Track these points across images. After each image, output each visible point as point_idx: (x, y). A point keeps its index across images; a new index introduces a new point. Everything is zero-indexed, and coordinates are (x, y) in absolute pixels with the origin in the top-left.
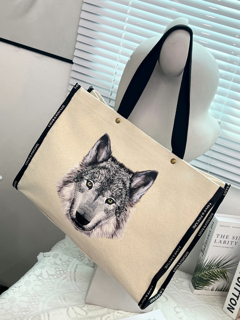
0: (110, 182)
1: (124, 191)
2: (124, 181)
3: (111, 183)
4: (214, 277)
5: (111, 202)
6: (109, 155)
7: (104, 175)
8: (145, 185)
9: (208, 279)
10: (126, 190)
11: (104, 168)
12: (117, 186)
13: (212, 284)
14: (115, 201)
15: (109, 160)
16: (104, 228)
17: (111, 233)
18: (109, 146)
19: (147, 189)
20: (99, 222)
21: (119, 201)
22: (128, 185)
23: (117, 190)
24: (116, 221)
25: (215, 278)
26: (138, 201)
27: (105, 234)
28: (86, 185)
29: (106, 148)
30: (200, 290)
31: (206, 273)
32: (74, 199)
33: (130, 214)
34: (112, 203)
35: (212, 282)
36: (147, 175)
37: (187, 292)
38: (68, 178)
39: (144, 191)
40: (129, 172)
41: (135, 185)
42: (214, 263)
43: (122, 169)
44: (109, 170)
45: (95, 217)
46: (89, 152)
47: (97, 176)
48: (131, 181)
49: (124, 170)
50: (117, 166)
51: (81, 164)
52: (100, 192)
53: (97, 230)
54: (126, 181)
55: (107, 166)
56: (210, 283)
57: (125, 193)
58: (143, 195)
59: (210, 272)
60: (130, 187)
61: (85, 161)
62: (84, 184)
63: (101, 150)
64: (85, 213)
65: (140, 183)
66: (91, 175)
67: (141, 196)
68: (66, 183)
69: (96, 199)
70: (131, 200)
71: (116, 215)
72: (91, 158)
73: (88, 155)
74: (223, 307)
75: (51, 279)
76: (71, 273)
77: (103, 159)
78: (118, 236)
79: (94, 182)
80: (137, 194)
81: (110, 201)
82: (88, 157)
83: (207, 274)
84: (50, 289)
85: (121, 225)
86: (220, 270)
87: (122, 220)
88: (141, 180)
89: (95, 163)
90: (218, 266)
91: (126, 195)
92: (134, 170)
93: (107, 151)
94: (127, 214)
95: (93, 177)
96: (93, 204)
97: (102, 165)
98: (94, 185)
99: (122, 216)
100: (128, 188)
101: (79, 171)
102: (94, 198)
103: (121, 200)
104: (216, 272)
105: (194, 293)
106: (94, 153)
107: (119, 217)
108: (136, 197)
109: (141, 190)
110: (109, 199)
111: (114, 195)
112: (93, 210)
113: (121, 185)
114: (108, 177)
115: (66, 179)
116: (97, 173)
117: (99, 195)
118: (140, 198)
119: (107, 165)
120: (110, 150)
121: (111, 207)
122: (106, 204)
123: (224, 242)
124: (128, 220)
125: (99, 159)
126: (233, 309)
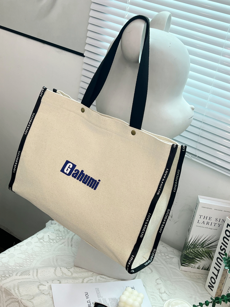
4: (199, 256)
9: (194, 257)
13: (198, 263)
25: (201, 257)
30: (186, 267)
31: (191, 251)
35: (198, 260)
37: (174, 267)
42: (199, 242)
56: (195, 261)
59: (195, 251)
74: (205, 285)
75: (51, 242)
76: (68, 238)
83: (192, 253)
84: (47, 250)
86: (205, 250)
90: (202, 245)
104: (201, 252)
105: (180, 269)
123: (208, 223)
126: (213, 287)
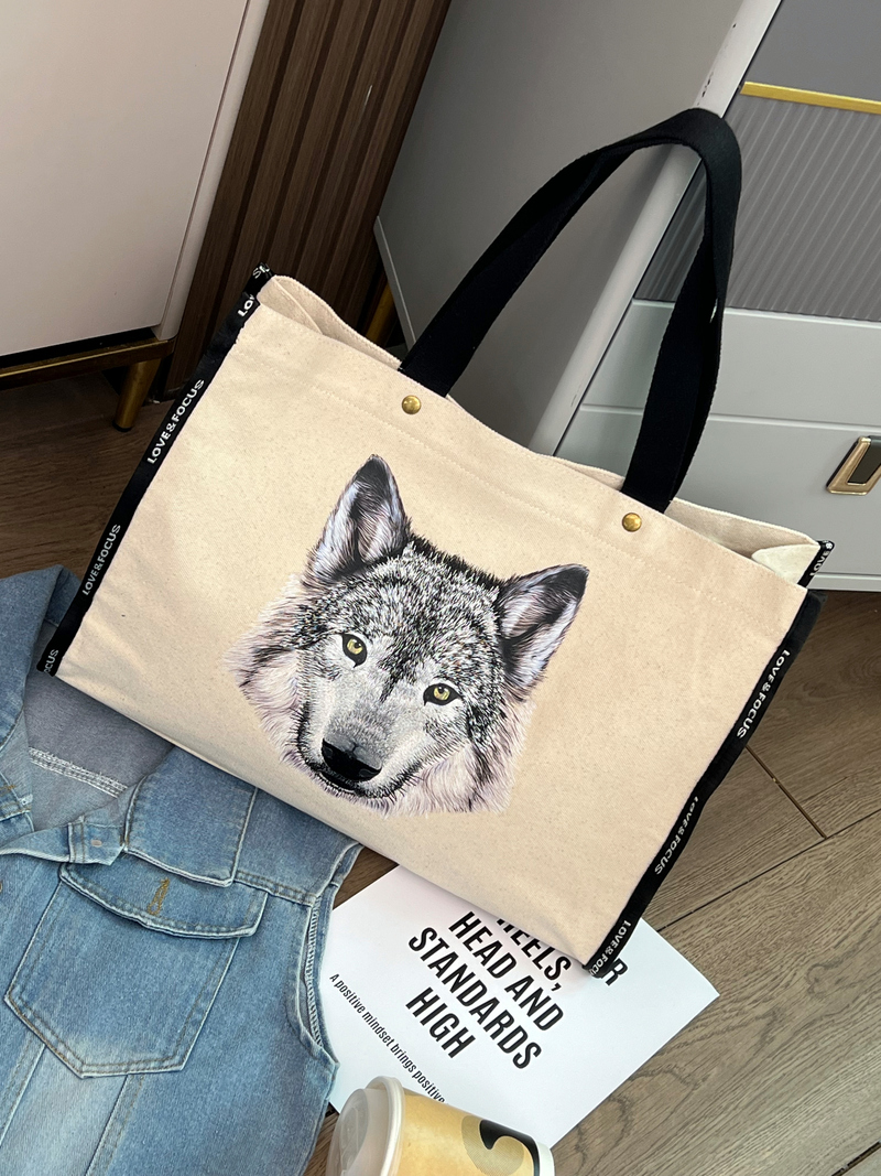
0: (425, 625)
1: (483, 653)
2: (473, 617)
3: (428, 630)
5: (444, 697)
6: (403, 532)
7: (401, 607)
8: (551, 617)
10: (489, 649)
11: (394, 580)
12: (455, 639)
14: (458, 691)
15: (406, 551)
16: (434, 784)
17: (463, 796)
18: (395, 500)
19: (563, 633)
20: (416, 767)
21: (474, 689)
22: (491, 629)
23: (455, 651)
24: (473, 759)
26: (537, 679)
27: (443, 800)
28: (343, 654)
29: (385, 508)
32: (307, 706)
33: (519, 726)
34: (450, 699)
36: (552, 585)
38: (270, 637)
39: (553, 640)
40: (487, 582)
41: (518, 627)
43: (460, 578)
44: (414, 587)
45: (397, 755)
46: (325, 530)
47: (373, 611)
48: (499, 610)
49: (468, 576)
50: (439, 566)
51: (304, 579)
52: (400, 667)
53: (412, 792)
54: (480, 615)
55: (403, 573)
57: (486, 657)
58: (551, 654)
60: (500, 636)
61: (317, 566)
62: (333, 649)
63: (367, 519)
64: (356, 746)
65: (531, 614)
66: (351, 613)
67: (546, 660)
68: (265, 655)
69: (386, 694)
70: (514, 677)
71: (470, 736)
72: (337, 553)
73: (322, 540)
77: (384, 551)
78: (489, 801)
79: (367, 636)
80: (529, 655)
81: (441, 692)
82: (325, 550)
85: (494, 767)
87: (495, 750)
88: (535, 604)
89: (353, 566)
91: (494, 663)
92: (503, 575)
93: (390, 518)
94: (508, 728)
95: (360, 620)
96: (379, 712)
97: (382, 571)
98: (369, 648)
99: (493, 736)
100: (495, 640)
101: (304, 608)
102: (379, 691)
103: (478, 682)
106: (341, 531)
107: (481, 741)
108: (529, 665)
109: (544, 640)
110: (434, 686)
111: (449, 671)
112: (385, 730)
113: (467, 634)
114: (415, 611)
115: (264, 643)
116: (370, 604)
117: (395, 678)
118: (543, 667)
119: (401, 569)
120: (403, 514)
121: (451, 712)
122: (428, 703)
124: (517, 746)
125: (367, 550)
